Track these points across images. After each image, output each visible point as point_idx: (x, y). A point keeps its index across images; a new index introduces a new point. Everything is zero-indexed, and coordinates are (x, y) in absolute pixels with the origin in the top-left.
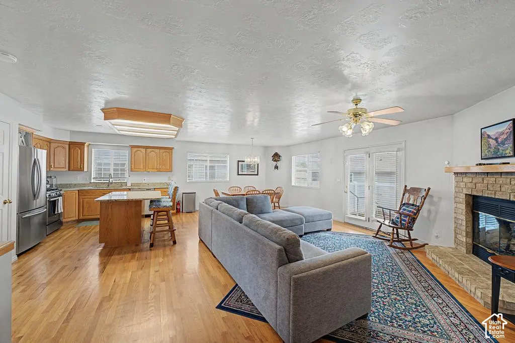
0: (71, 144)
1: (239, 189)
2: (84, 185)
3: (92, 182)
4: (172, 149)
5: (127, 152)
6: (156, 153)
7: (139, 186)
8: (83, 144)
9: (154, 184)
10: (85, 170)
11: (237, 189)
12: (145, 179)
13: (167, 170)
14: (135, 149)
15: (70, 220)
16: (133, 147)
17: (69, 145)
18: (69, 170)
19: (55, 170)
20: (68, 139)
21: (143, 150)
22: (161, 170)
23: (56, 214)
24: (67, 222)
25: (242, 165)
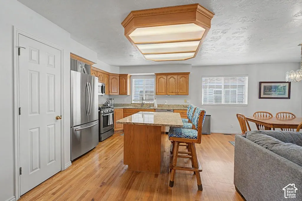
0: (121, 76)
1: (268, 115)
2: (128, 105)
3: (133, 103)
4: (188, 74)
5: (153, 80)
6: (175, 78)
7: (162, 107)
8: (126, 75)
9: (173, 106)
10: (128, 94)
11: (265, 114)
12: (167, 101)
13: (184, 94)
14: (159, 77)
15: (119, 129)
16: (157, 75)
17: (119, 76)
18: (119, 94)
19: (112, 94)
20: (118, 72)
21: (165, 77)
22: (179, 93)
23: (108, 126)
24: (118, 131)
25: (265, 87)
